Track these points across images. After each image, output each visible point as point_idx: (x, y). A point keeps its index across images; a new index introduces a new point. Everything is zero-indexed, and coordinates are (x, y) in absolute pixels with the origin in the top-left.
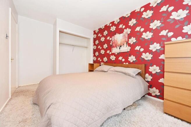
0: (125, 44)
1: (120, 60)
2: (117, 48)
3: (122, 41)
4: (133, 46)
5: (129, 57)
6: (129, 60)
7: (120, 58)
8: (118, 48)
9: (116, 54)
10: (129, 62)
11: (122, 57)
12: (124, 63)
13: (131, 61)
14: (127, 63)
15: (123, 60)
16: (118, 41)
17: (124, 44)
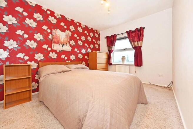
0: (68, 44)
1: (63, 58)
2: (59, 45)
3: (65, 40)
4: (73, 47)
5: (71, 56)
6: (71, 58)
7: (63, 56)
8: (61, 46)
9: (58, 51)
10: (71, 60)
11: (65, 56)
12: (67, 61)
13: (72, 59)
14: (69, 61)
15: (66, 58)
16: (60, 38)
17: (66, 44)
